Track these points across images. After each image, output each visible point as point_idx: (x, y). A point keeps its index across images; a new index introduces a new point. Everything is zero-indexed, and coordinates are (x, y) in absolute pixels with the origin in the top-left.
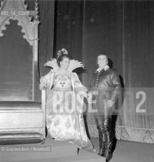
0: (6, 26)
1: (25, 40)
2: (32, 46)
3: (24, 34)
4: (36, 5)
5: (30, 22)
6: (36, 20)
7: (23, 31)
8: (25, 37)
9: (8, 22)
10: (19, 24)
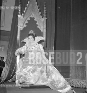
0: (28, 21)
1: (38, 29)
2: (42, 32)
3: (38, 25)
4: (45, 9)
5: (41, 19)
6: (45, 17)
7: (37, 24)
8: (38, 27)
9: (29, 19)
10: (35, 20)
